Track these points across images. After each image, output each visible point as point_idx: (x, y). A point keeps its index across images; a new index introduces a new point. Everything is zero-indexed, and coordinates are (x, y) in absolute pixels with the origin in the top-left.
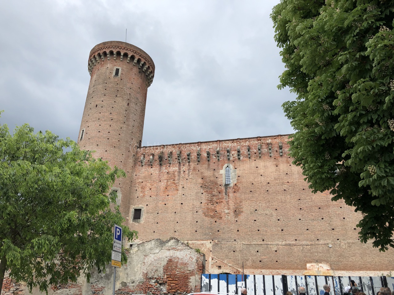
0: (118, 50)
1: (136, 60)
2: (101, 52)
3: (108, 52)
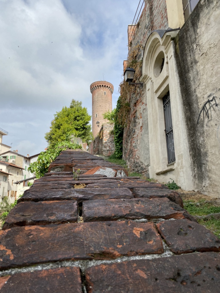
0: (105, 85)
1: (110, 88)
2: (99, 85)
3: (101, 85)
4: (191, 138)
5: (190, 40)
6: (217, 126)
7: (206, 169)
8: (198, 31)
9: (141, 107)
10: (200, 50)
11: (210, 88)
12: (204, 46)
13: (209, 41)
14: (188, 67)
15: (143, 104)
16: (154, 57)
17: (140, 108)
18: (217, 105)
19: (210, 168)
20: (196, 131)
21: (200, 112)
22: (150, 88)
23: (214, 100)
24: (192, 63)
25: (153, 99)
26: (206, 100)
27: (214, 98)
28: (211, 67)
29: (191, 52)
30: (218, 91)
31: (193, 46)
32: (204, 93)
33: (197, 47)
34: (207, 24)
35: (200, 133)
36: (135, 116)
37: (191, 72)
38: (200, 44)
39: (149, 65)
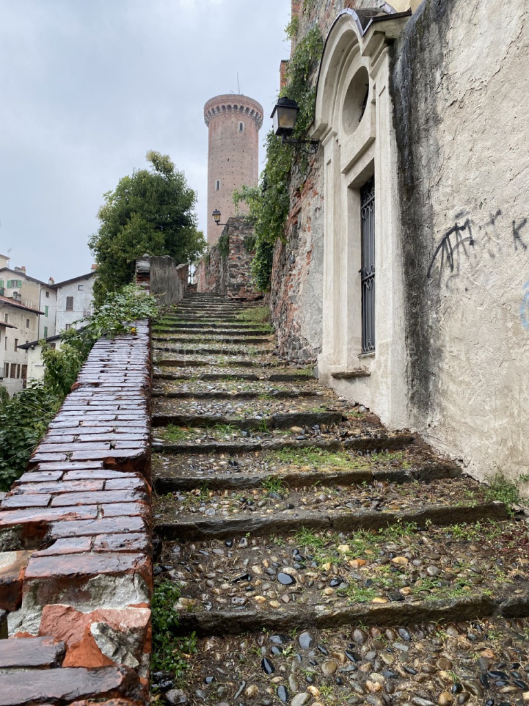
0: (241, 105)
1: (254, 114)
2: (226, 105)
3: (232, 106)
4: (411, 307)
5: (428, 55)
6: (469, 292)
7: (438, 387)
8: (450, 35)
9: (311, 203)
10: (448, 89)
11: (462, 196)
12: (459, 81)
13: (470, 71)
14: (418, 129)
15: (316, 196)
16: (344, 77)
17: (308, 204)
18: (472, 243)
19: (446, 388)
20: (424, 294)
21: (435, 250)
22: (332, 161)
23: (467, 228)
24: (427, 121)
25: (337, 187)
26: (451, 224)
27: (467, 222)
28: (470, 141)
29: (429, 90)
30: (478, 207)
31: (433, 74)
32: (449, 206)
33: (442, 78)
34: (470, 21)
35: (432, 301)
36: (296, 223)
37: (424, 142)
38: (450, 73)
39: (333, 98)
